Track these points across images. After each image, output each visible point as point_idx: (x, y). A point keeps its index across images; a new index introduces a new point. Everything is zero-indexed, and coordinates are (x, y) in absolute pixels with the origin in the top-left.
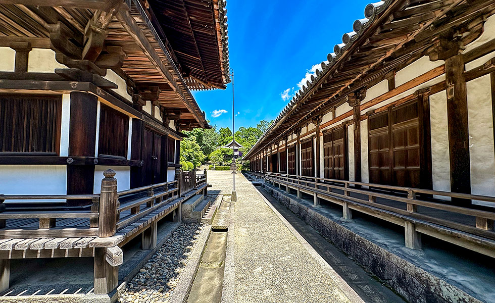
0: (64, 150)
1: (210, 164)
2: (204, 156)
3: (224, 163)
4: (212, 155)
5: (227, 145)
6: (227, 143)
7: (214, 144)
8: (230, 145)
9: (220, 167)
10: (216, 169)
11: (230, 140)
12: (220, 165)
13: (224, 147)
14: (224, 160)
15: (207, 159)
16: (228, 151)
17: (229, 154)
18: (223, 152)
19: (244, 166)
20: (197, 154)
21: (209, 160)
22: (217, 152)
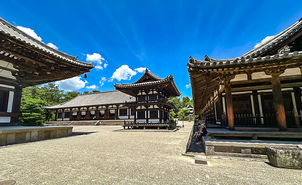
0: (159, 117)
1: (178, 118)
2: (175, 114)
3: (185, 117)
4: (179, 113)
5: (187, 107)
6: (187, 106)
7: (180, 107)
8: (188, 107)
9: (183, 119)
10: (181, 120)
11: (188, 104)
12: (183, 118)
13: (185, 109)
14: (185, 116)
15: (177, 115)
16: (187, 110)
17: (187, 112)
18: (184, 111)
19: (196, 118)
20: (172, 113)
21: (178, 116)
22: (181, 111)
